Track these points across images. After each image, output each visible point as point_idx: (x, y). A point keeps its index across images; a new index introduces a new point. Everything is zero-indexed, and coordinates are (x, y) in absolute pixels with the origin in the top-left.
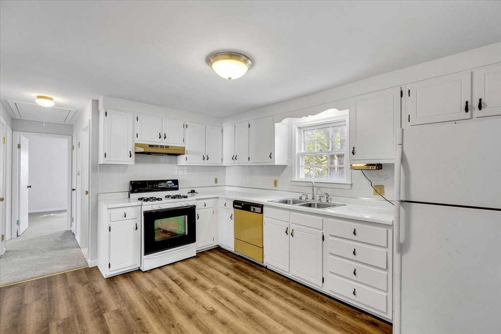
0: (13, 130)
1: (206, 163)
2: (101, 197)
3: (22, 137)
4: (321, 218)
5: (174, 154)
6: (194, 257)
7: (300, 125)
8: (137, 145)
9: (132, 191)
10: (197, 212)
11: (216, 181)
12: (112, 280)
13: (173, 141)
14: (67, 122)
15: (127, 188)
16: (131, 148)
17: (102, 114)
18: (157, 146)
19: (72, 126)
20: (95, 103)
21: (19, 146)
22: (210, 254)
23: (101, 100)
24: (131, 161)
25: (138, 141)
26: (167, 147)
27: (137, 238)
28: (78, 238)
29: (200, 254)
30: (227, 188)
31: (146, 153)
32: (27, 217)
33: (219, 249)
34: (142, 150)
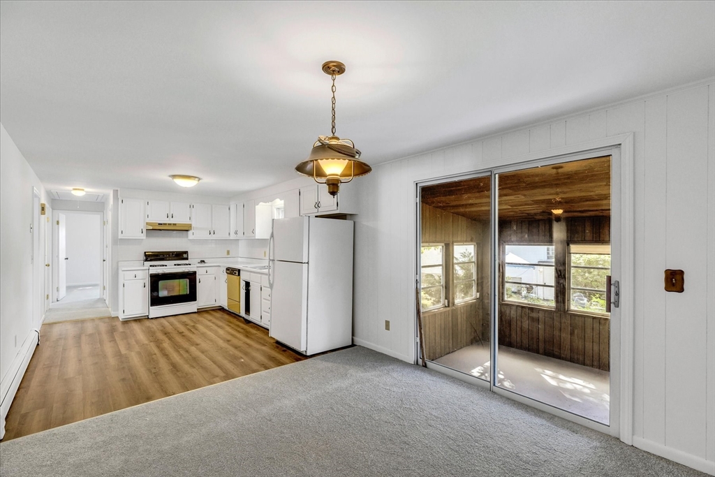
0: (53, 209)
1: (213, 237)
2: (120, 264)
3: (60, 214)
4: (260, 275)
5: (185, 230)
6: (195, 313)
7: (278, 207)
8: (147, 223)
9: (146, 260)
10: (198, 277)
11: (228, 252)
12: (126, 322)
13: (180, 219)
14: (98, 200)
15: (143, 257)
16: (143, 226)
17: (120, 201)
18: (165, 224)
19: (103, 203)
20: (116, 192)
21: (58, 223)
22: (212, 312)
23: (119, 189)
24: (143, 236)
25: (148, 220)
26: (175, 224)
27: (145, 294)
28: (107, 302)
29: (200, 312)
30: (240, 260)
31: (156, 230)
32: (65, 289)
33: (221, 309)
34: (151, 228)
